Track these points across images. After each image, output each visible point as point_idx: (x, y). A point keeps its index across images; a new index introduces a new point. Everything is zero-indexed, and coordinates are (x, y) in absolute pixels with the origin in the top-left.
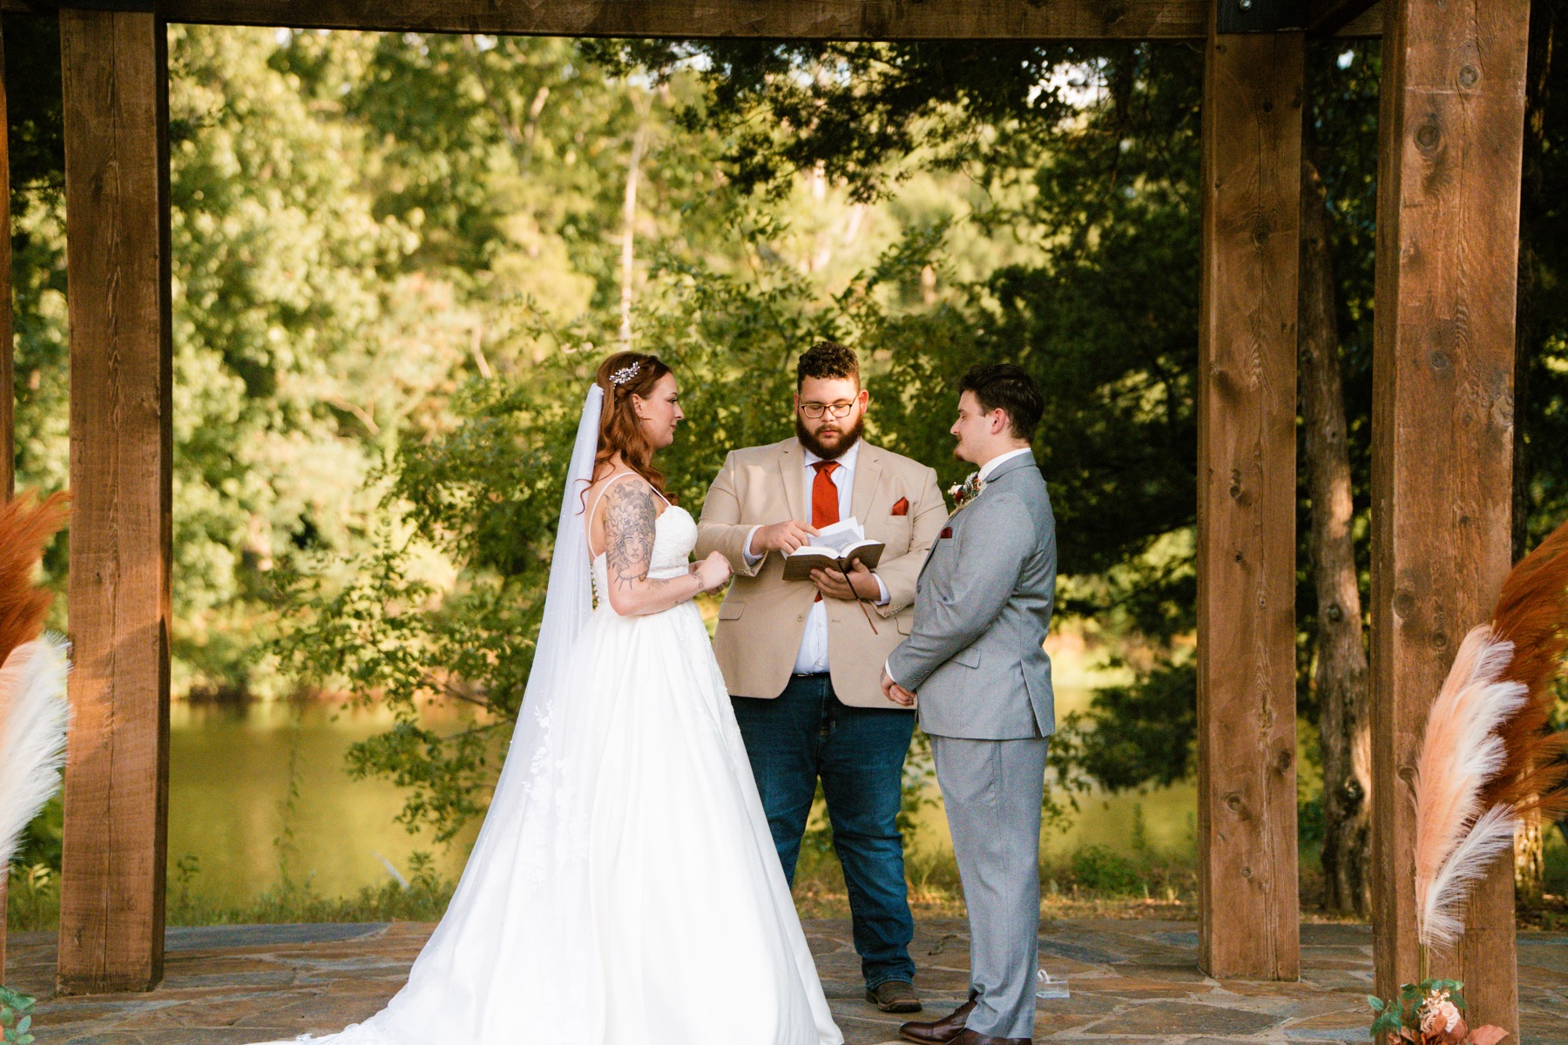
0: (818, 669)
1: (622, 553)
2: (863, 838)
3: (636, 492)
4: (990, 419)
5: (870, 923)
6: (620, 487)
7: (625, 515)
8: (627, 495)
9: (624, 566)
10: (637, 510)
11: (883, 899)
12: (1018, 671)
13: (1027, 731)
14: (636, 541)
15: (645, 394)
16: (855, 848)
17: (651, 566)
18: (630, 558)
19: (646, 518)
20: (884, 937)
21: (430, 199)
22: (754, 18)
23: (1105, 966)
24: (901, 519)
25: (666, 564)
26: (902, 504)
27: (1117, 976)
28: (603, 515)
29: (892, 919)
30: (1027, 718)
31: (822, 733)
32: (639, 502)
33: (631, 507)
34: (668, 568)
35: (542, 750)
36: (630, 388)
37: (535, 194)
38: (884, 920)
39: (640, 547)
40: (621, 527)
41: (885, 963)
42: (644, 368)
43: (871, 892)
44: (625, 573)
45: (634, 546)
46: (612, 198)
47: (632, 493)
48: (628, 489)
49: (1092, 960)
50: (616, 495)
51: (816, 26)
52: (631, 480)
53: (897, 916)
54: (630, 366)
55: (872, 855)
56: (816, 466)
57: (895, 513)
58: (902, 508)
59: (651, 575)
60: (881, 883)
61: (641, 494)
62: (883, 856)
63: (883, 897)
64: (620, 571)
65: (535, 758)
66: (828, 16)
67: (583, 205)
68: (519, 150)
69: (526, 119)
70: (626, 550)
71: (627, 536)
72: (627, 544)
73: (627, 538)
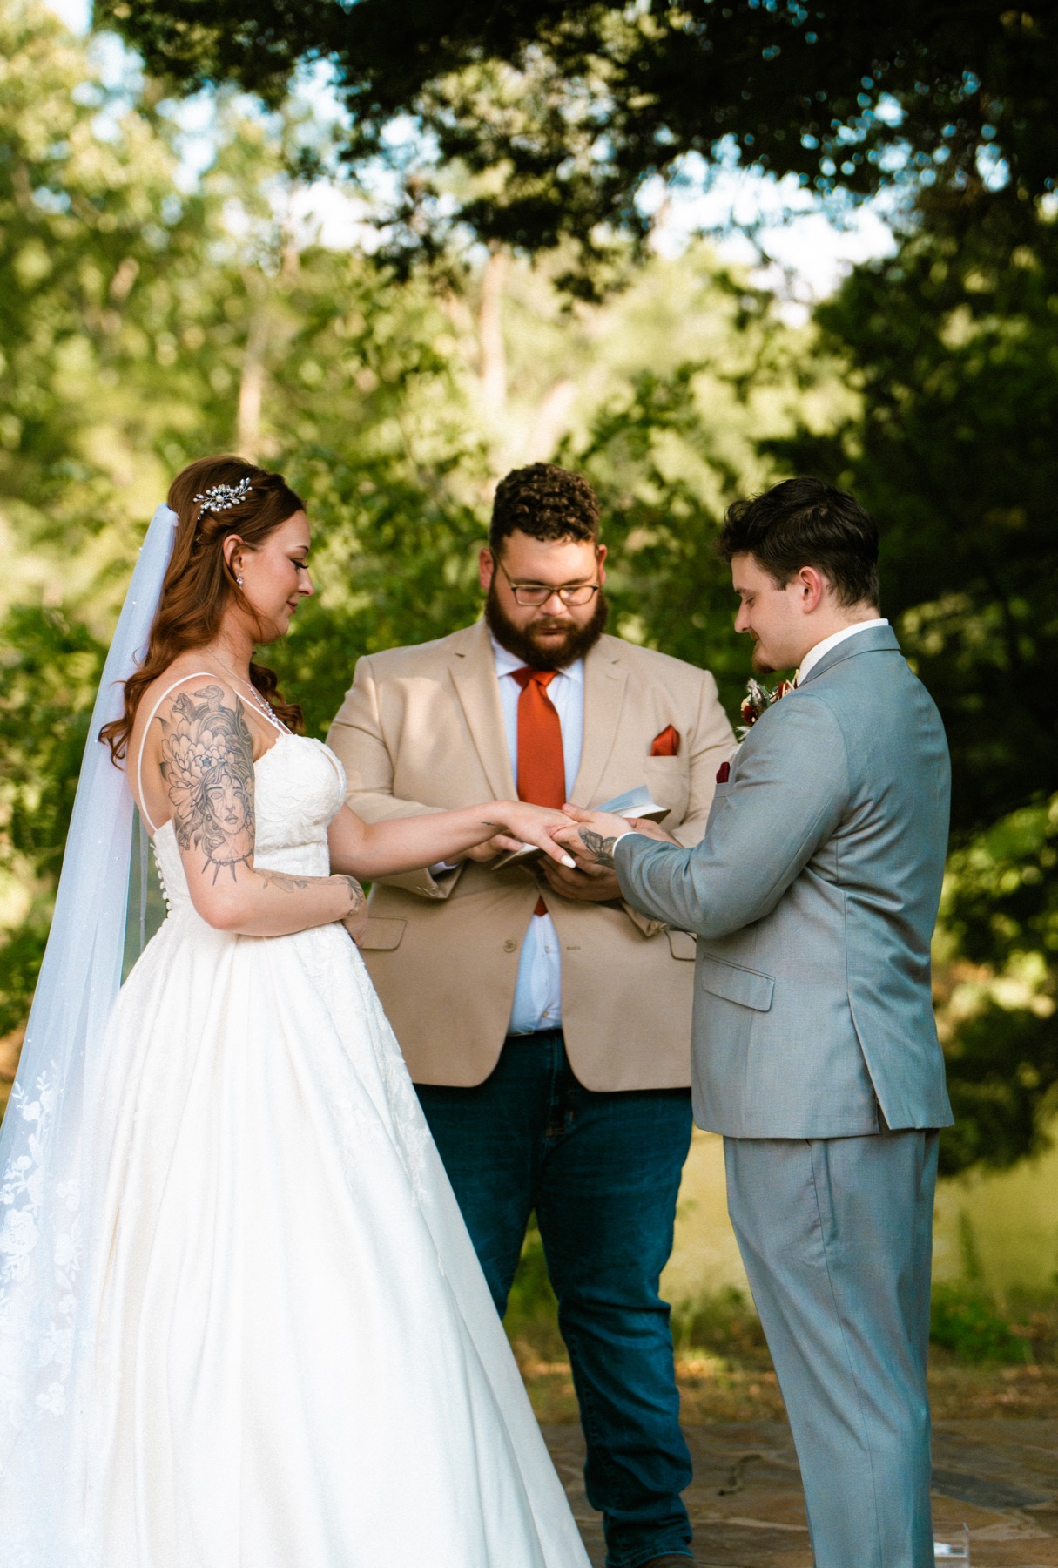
0: (548, 1024)
1: (209, 818)
2: (608, 1315)
3: (213, 706)
4: (796, 591)
5: (620, 1459)
6: (183, 701)
7: (200, 749)
8: (198, 713)
9: (216, 840)
10: (220, 738)
11: (641, 1415)
12: (844, 1016)
13: (860, 1123)
14: (229, 792)
15: (254, 538)
16: (596, 1330)
17: (259, 842)
18: (224, 825)
19: (238, 752)
20: (649, 1483)
23: (1017, 1512)
24: (668, 760)
25: (281, 840)
26: (668, 737)
27: (1042, 1534)
28: (159, 753)
29: (659, 1452)
30: (861, 1099)
31: (550, 1132)
32: (219, 723)
33: (207, 735)
34: (286, 846)
35: (23, 1162)
36: (227, 522)
37: (120, 402)
38: (648, 1453)
39: (238, 803)
40: (196, 770)
41: (652, 1526)
42: (259, 494)
43: (623, 1405)
44: (221, 853)
45: (225, 803)
47: (204, 710)
48: (198, 702)
49: (993, 1502)
50: (178, 716)
52: (202, 686)
53: (663, 1446)
54: (234, 484)
55: (624, 1342)
56: (516, 676)
57: (656, 752)
58: (668, 744)
59: (260, 862)
60: (639, 1391)
61: (222, 709)
62: (640, 1344)
63: (645, 1412)
64: (210, 849)
65: (9, 1175)
68: (98, 340)
69: (110, 302)
70: (213, 810)
71: (210, 786)
72: (213, 800)
73: (211, 789)
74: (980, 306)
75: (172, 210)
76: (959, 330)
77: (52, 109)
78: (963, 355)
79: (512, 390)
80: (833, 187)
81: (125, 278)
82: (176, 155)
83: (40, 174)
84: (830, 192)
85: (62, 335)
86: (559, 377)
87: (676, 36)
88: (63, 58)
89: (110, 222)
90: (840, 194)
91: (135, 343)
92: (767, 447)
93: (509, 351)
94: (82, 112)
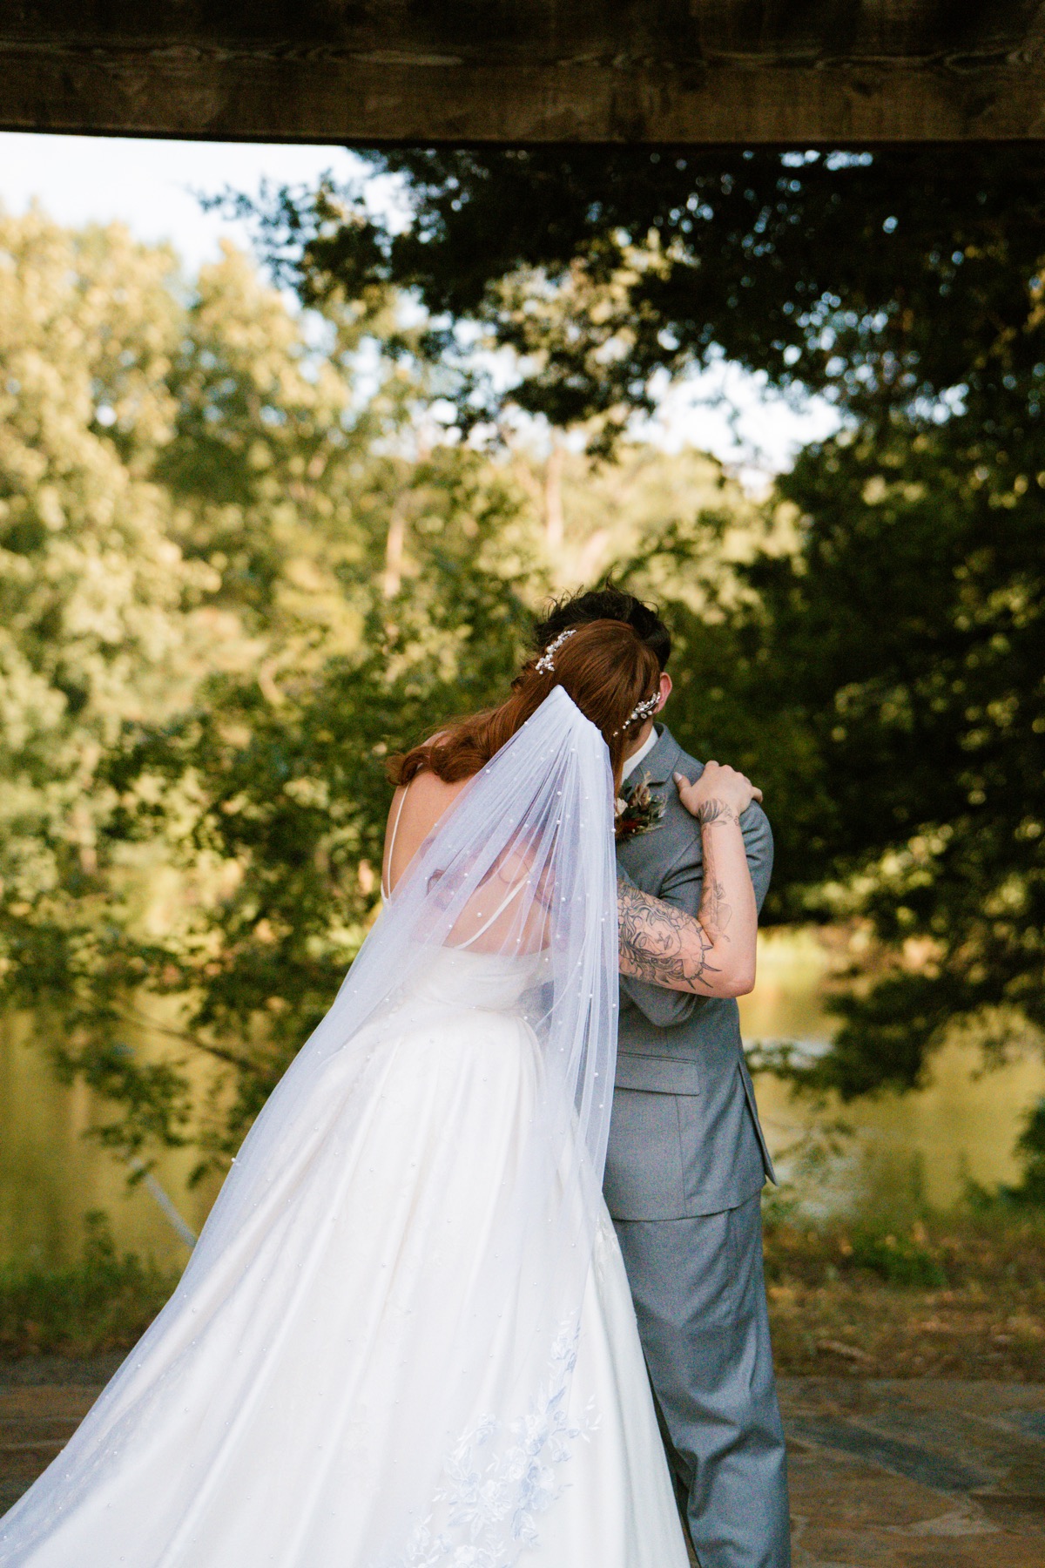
21: (228, 545)
22: (454, 112)
37: (312, 543)
46: (377, 547)
51: (543, 126)
66: (561, 108)
67: (354, 552)
68: (301, 508)
69: (307, 480)
70: (651, 954)
71: (632, 940)
72: (644, 948)
73: (634, 942)
74: (892, 476)
75: (349, 420)
76: (875, 491)
77: (276, 360)
78: (880, 508)
79: (566, 534)
80: (792, 381)
81: (317, 467)
82: (351, 387)
83: (266, 400)
84: (790, 384)
85: (278, 501)
86: (597, 528)
87: (677, 267)
88: (281, 327)
89: (308, 429)
90: (798, 387)
91: (324, 506)
92: (741, 570)
93: (565, 511)
94: (292, 361)
